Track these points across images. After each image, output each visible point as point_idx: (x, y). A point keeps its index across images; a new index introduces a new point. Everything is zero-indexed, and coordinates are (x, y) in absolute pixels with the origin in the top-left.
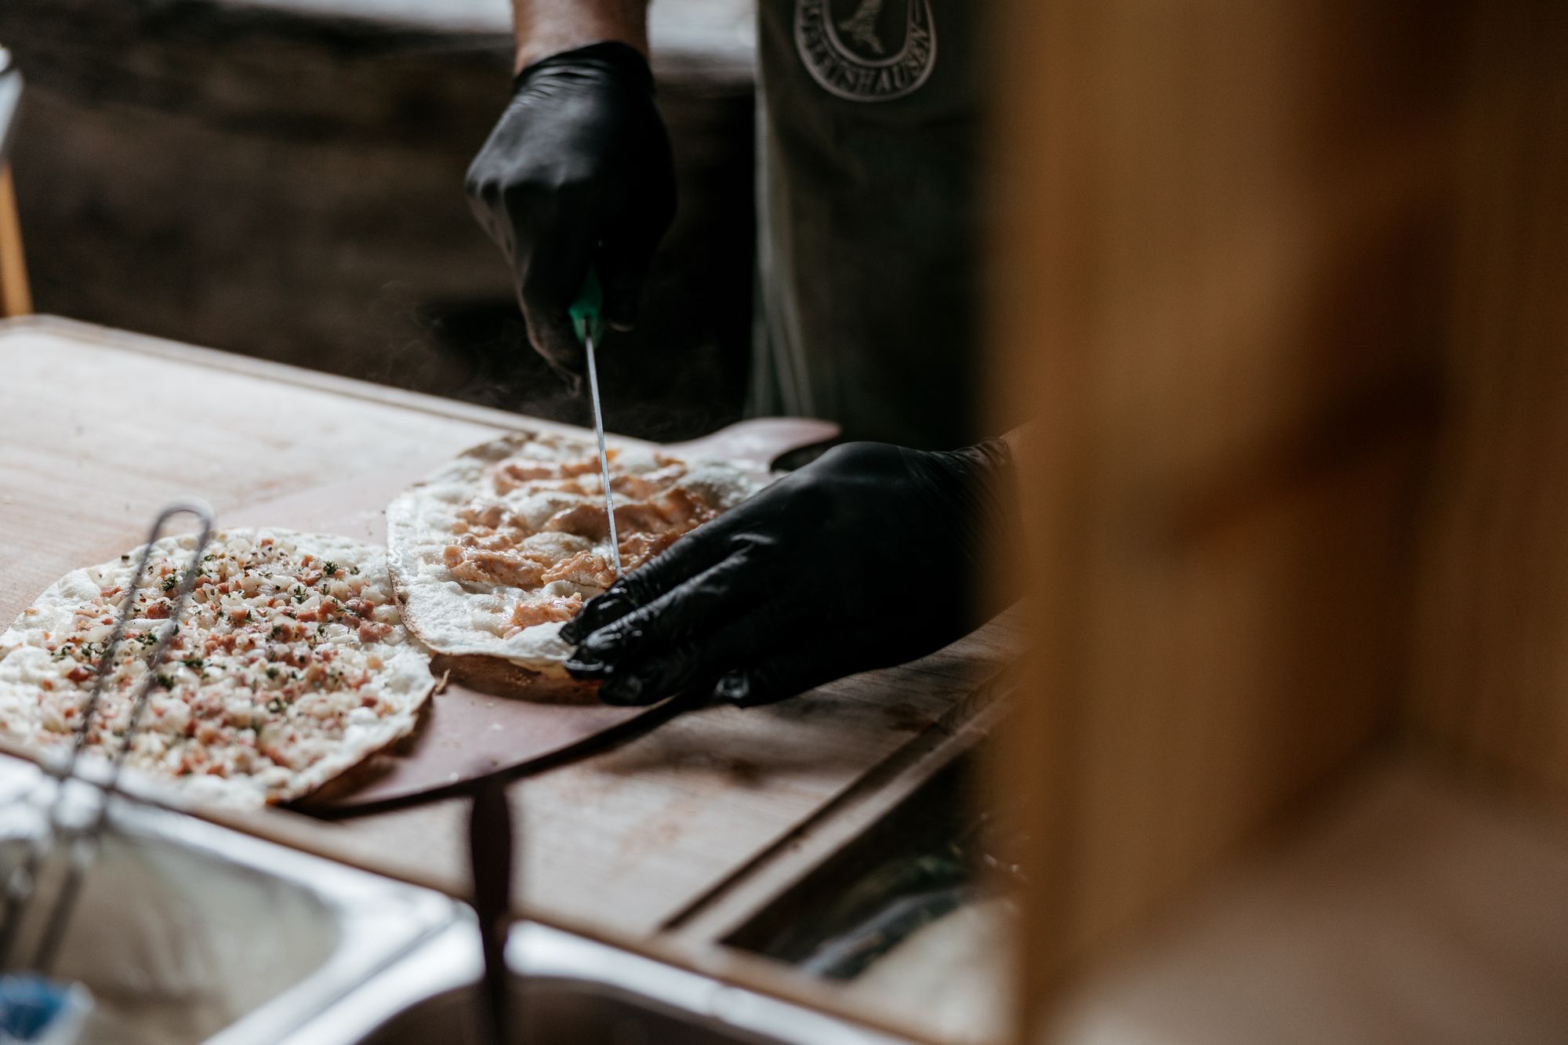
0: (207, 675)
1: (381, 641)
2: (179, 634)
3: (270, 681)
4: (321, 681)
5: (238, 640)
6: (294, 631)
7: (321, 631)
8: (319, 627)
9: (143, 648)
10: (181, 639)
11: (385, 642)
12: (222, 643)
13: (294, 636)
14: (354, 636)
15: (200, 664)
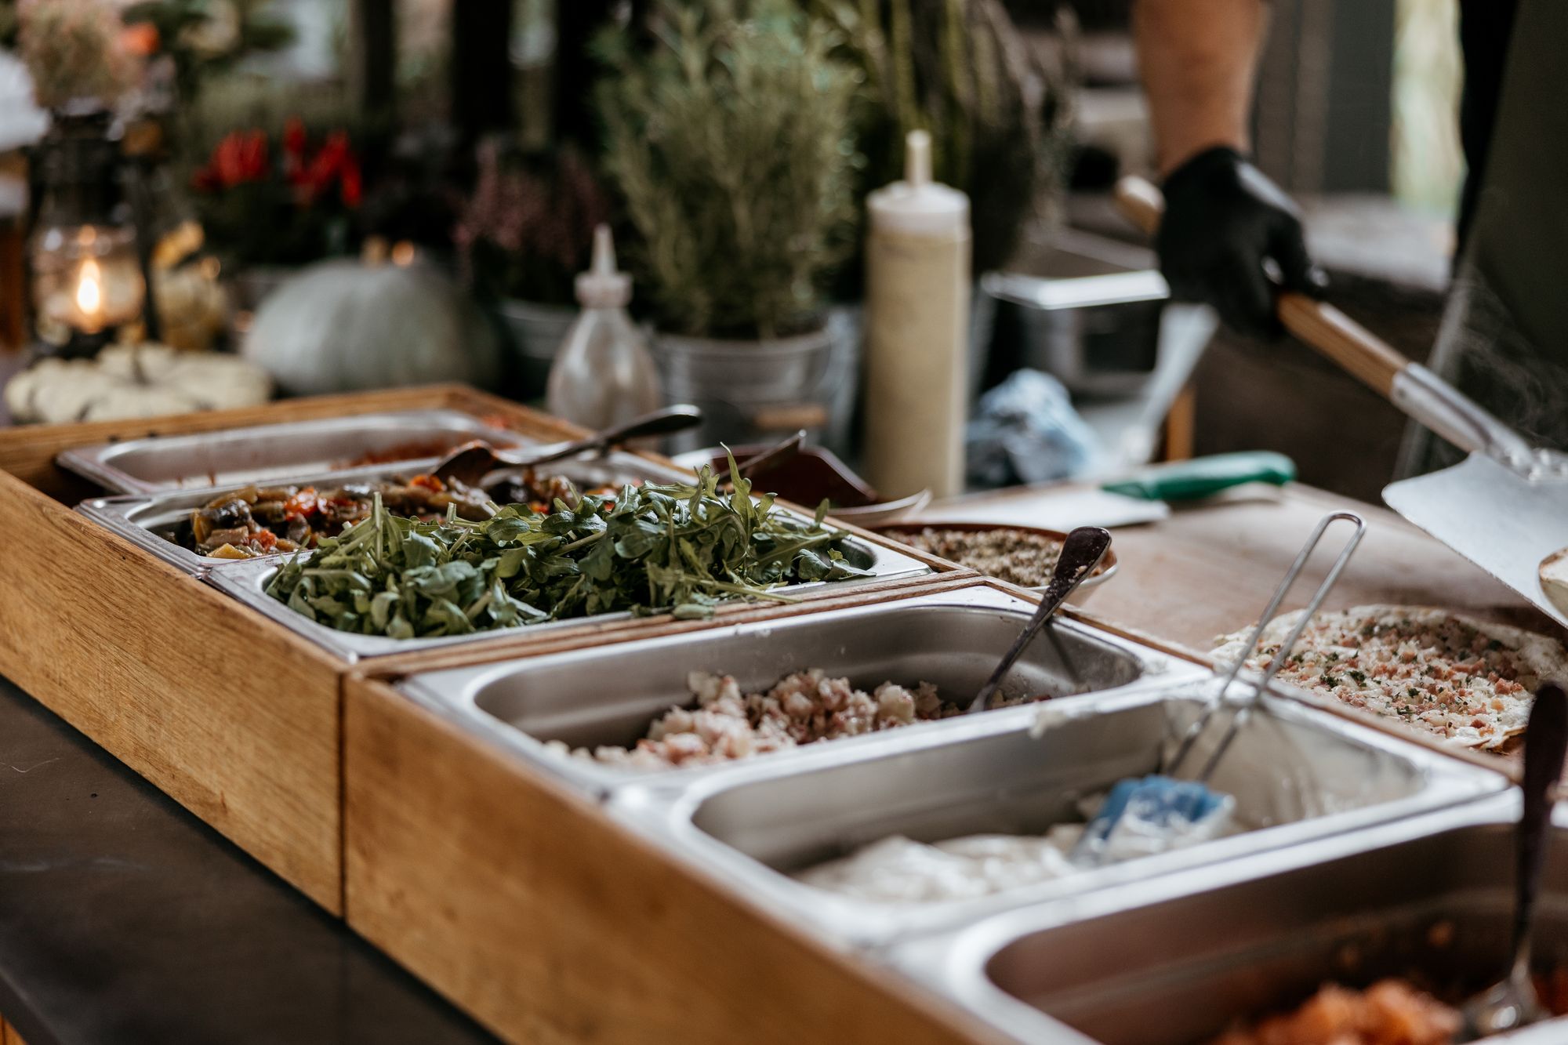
0: (1365, 685)
1: (1510, 695)
2: (1357, 659)
3: (1410, 697)
4: (1448, 703)
5: (1399, 671)
6: (1445, 673)
7: (1468, 681)
8: (1467, 678)
9: (1326, 662)
10: (1358, 661)
11: (1513, 696)
12: (1388, 671)
13: (1444, 676)
14: (1492, 689)
15: (1363, 677)
